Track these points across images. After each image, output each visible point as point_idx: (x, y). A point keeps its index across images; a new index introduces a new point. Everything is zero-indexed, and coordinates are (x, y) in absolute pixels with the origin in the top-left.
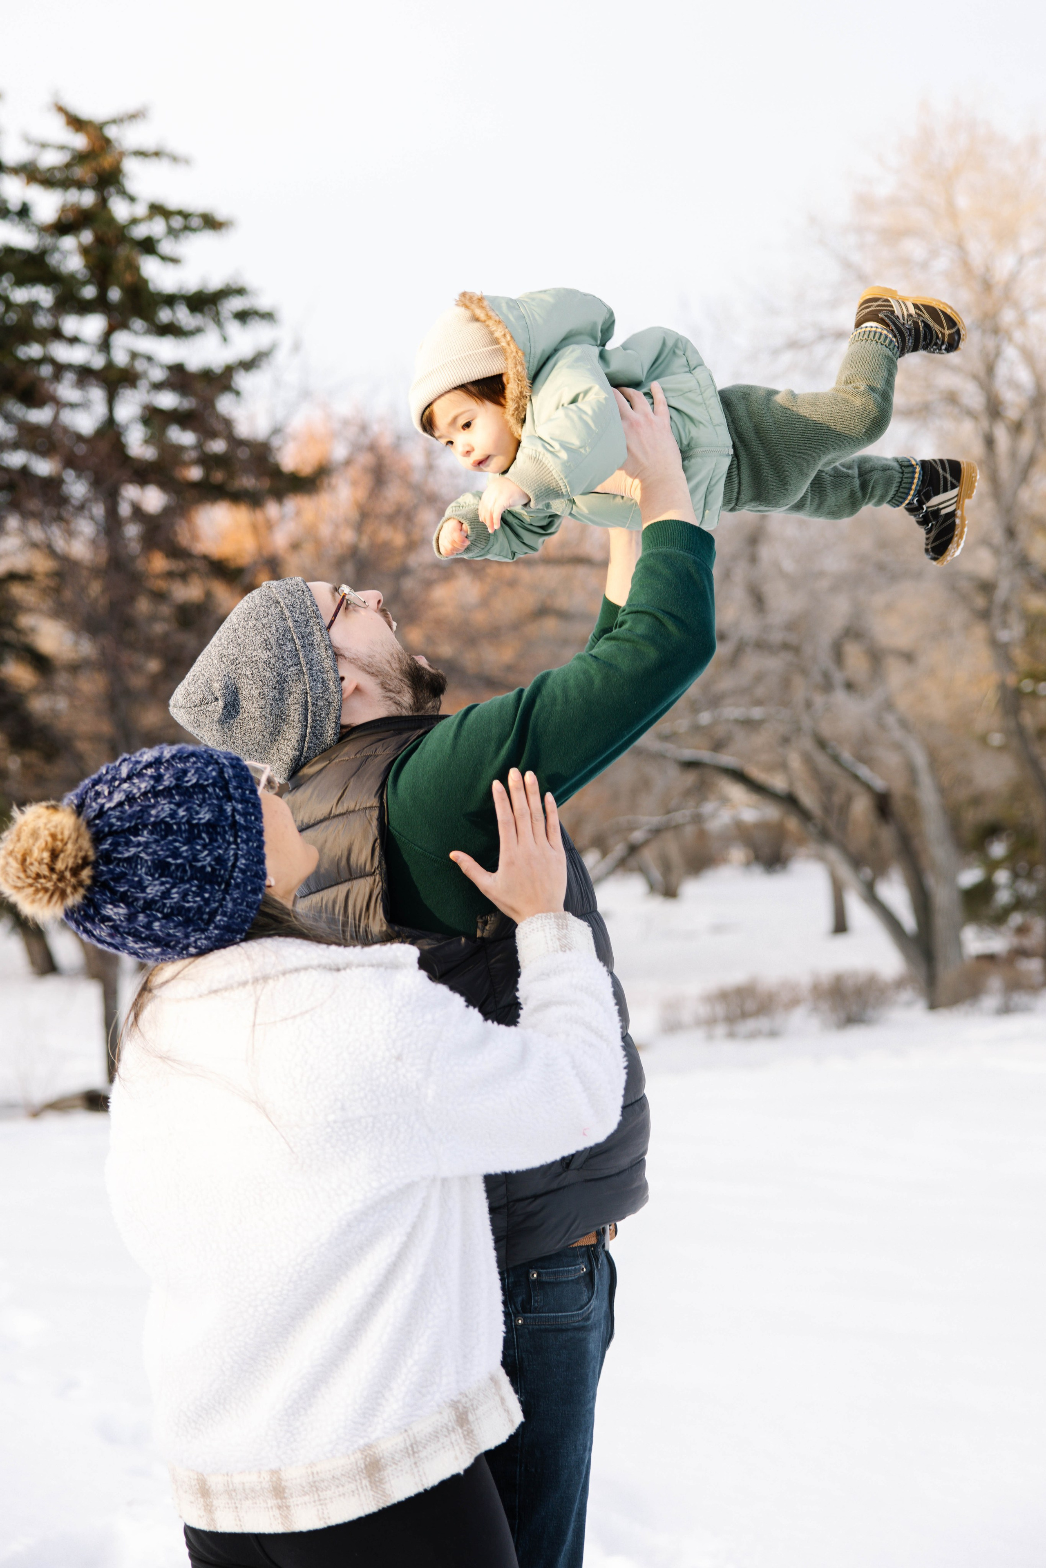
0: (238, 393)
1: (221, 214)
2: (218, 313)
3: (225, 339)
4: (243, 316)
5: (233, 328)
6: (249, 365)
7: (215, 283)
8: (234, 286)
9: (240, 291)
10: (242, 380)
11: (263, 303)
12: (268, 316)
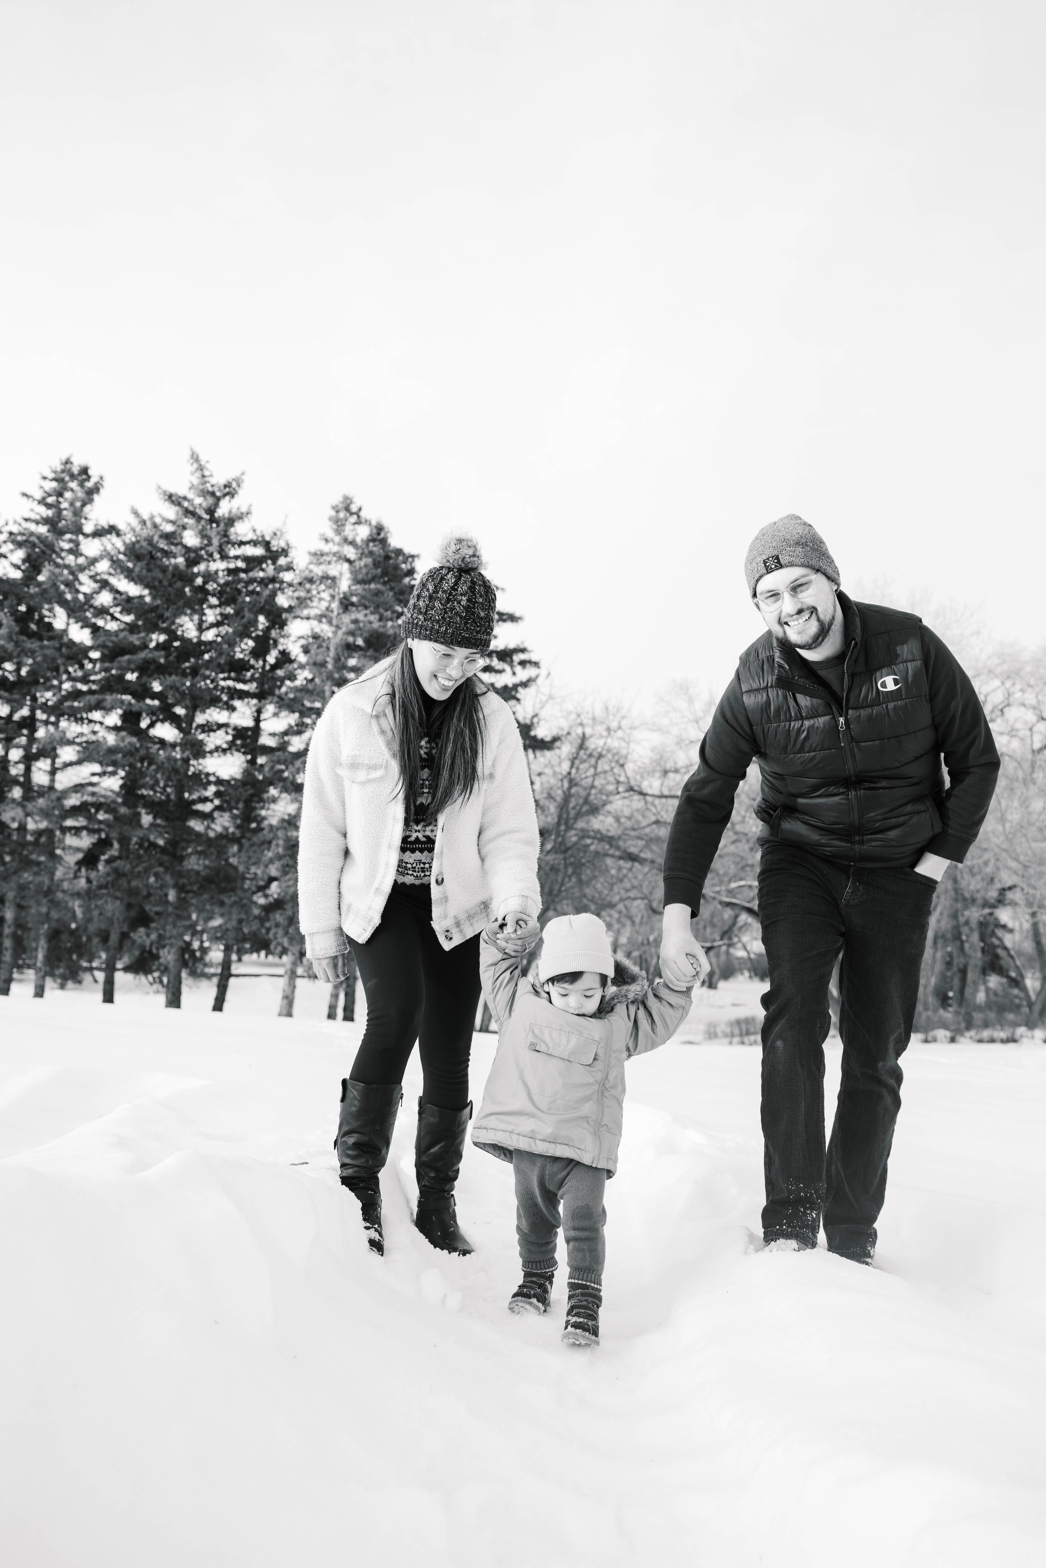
0: (518, 700)
1: (517, 615)
2: (512, 661)
3: (514, 674)
4: (523, 663)
5: (518, 669)
6: (525, 684)
7: (512, 646)
8: (522, 647)
9: (523, 651)
10: (522, 693)
11: (534, 657)
12: (536, 664)
